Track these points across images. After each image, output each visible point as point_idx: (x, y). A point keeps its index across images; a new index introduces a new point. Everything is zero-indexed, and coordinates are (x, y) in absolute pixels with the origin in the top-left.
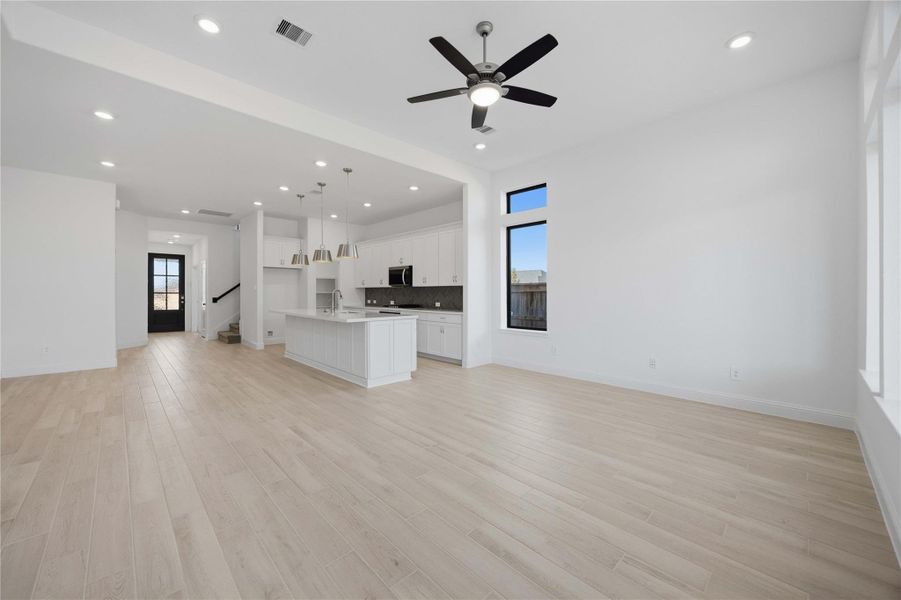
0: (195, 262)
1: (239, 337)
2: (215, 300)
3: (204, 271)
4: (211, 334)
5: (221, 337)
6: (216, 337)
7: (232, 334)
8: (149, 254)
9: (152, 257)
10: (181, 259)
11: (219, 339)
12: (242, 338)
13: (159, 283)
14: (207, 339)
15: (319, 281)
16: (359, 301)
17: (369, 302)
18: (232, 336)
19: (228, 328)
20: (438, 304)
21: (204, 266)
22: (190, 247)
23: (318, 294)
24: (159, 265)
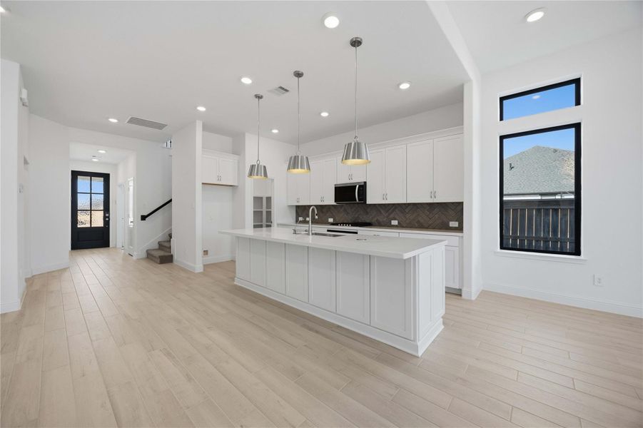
0: (120, 181)
1: (172, 256)
2: (143, 218)
3: (131, 188)
4: (139, 252)
5: (149, 256)
6: (144, 255)
7: (161, 253)
8: (73, 172)
9: (75, 175)
10: (106, 177)
11: (148, 258)
12: (175, 257)
13: (83, 202)
14: (134, 258)
15: (255, 198)
16: (290, 218)
17: (301, 219)
18: (162, 255)
19: (157, 246)
20: (395, 222)
21: (131, 184)
22: (115, 166)
23: (254, 212)
24: (83, 183)
